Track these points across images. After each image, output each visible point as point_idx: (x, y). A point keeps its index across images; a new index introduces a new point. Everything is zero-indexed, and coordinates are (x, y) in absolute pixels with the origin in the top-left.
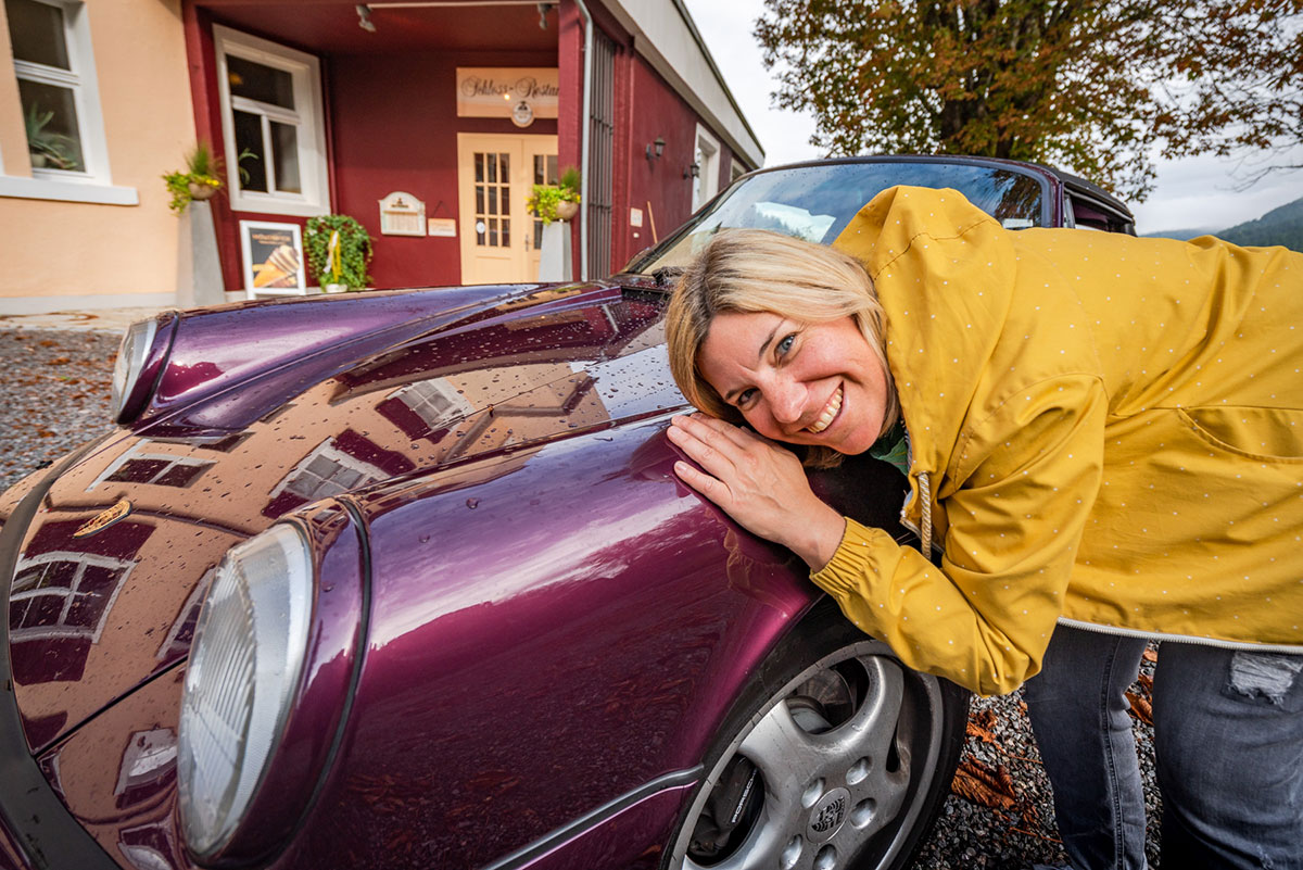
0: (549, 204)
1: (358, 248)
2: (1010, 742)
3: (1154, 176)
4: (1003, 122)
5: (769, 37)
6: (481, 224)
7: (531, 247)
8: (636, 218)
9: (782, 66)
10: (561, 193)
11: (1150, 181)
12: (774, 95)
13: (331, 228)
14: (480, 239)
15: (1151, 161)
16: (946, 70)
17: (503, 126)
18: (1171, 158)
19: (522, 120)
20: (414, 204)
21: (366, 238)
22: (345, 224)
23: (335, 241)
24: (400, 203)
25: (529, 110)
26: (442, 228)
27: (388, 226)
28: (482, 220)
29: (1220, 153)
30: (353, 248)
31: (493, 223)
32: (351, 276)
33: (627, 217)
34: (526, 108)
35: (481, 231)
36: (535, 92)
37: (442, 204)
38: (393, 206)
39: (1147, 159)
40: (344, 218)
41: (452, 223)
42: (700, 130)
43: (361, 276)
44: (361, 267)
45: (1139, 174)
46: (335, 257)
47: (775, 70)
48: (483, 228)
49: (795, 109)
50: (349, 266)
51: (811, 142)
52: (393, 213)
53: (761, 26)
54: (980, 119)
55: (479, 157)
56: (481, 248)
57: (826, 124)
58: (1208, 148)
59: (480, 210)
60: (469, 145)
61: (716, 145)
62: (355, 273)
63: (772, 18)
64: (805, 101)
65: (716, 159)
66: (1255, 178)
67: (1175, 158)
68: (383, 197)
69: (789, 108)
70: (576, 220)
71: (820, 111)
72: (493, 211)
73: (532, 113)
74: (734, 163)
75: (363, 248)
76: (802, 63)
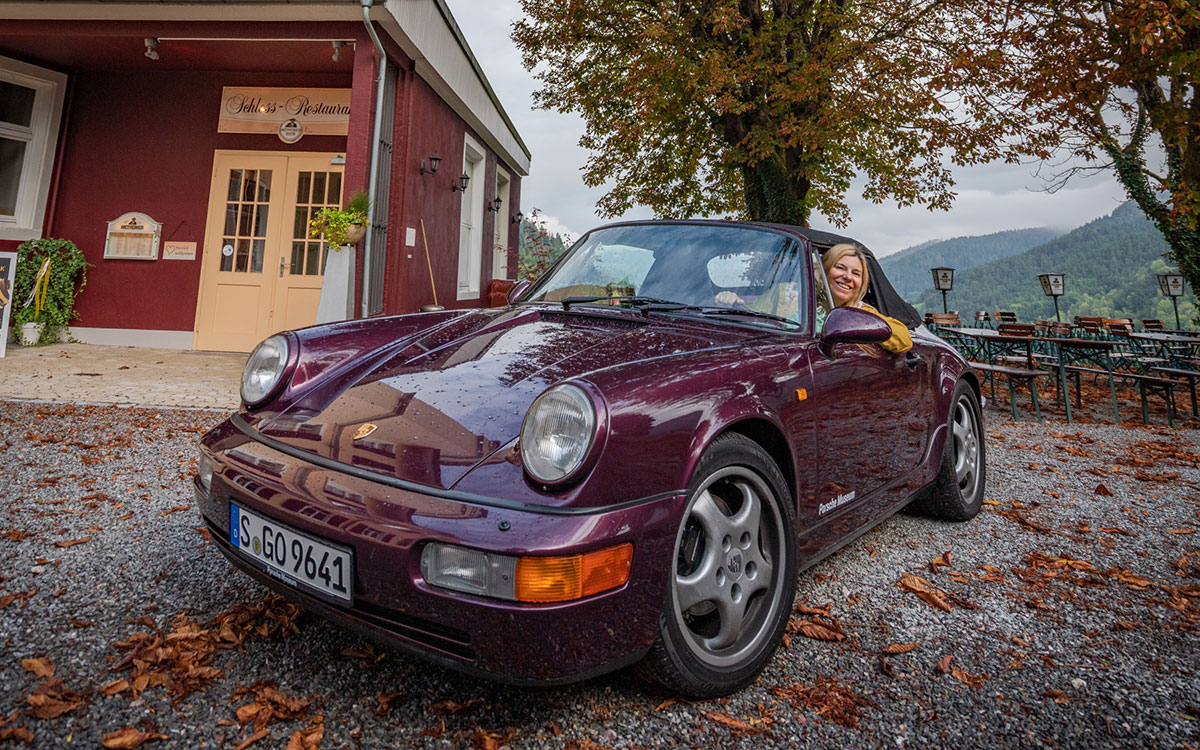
0: (337, 229)
1: (71, 276)
2: (842, 618)
3: (952, 183)
4: (785, 130)
5: (529, 40)
6: (228, 247)
7: (287, 272)
8: (410, 237)
9: (544, 66)
10: (351, 217)
11: (949, 189)
12: (537, 95)
13: (45, 254)
14: (225, 263)
15: (944, 166)
16: (721, 85)
17: (268, 142)
18: (963, 165)
19: (289, 137)
20: (149, 225)
21: (84, 264)
22: (63, 249)
23: (44, 270)
24: (133, 222)
25: (298, 127)
26: (180, 251)
27: (113, 250)
28: (231, 242)
29: (1009, 160)
30: (65, 277)
31: (244, 245)
32: (54, 311)
33: (403, 237)
34: (295, 126)
35: (227, 254)
36: (307, 110)
37: (185, 223)
38: (123, 227)
39: (940, 165)
40: (62, 242)
41: (193, 246)
42: (468, 140)
43: (67, 311)
44: (69, 301)
45: (936, 180)
46: (42, 288)
47: (536, 71)
48: (228, 251)
49: (562, 110)
50: (56, 299)
51: (581, 144)
52: (121, 235)
53: (520, 30)
54: (763, 125)
55: (235, 174)
56: (225, 273)
57: (599, 125)
58: (996, 155)
59: (229, 230)
60: (225, 162)
61: (482, 152)
62: (60, 307)
63: (531, 22)
64: (572, 101)
65: (482, 167)
66: (1062, 179)
67: (967, 165)
68: (113, 218)
69: (555, 108)
70: (361, 244)
71: (589, 111)
72: (244, 231)
73: (301, 130)
74: (499, 169)
75: (76, 278)
76: (566, 63)
